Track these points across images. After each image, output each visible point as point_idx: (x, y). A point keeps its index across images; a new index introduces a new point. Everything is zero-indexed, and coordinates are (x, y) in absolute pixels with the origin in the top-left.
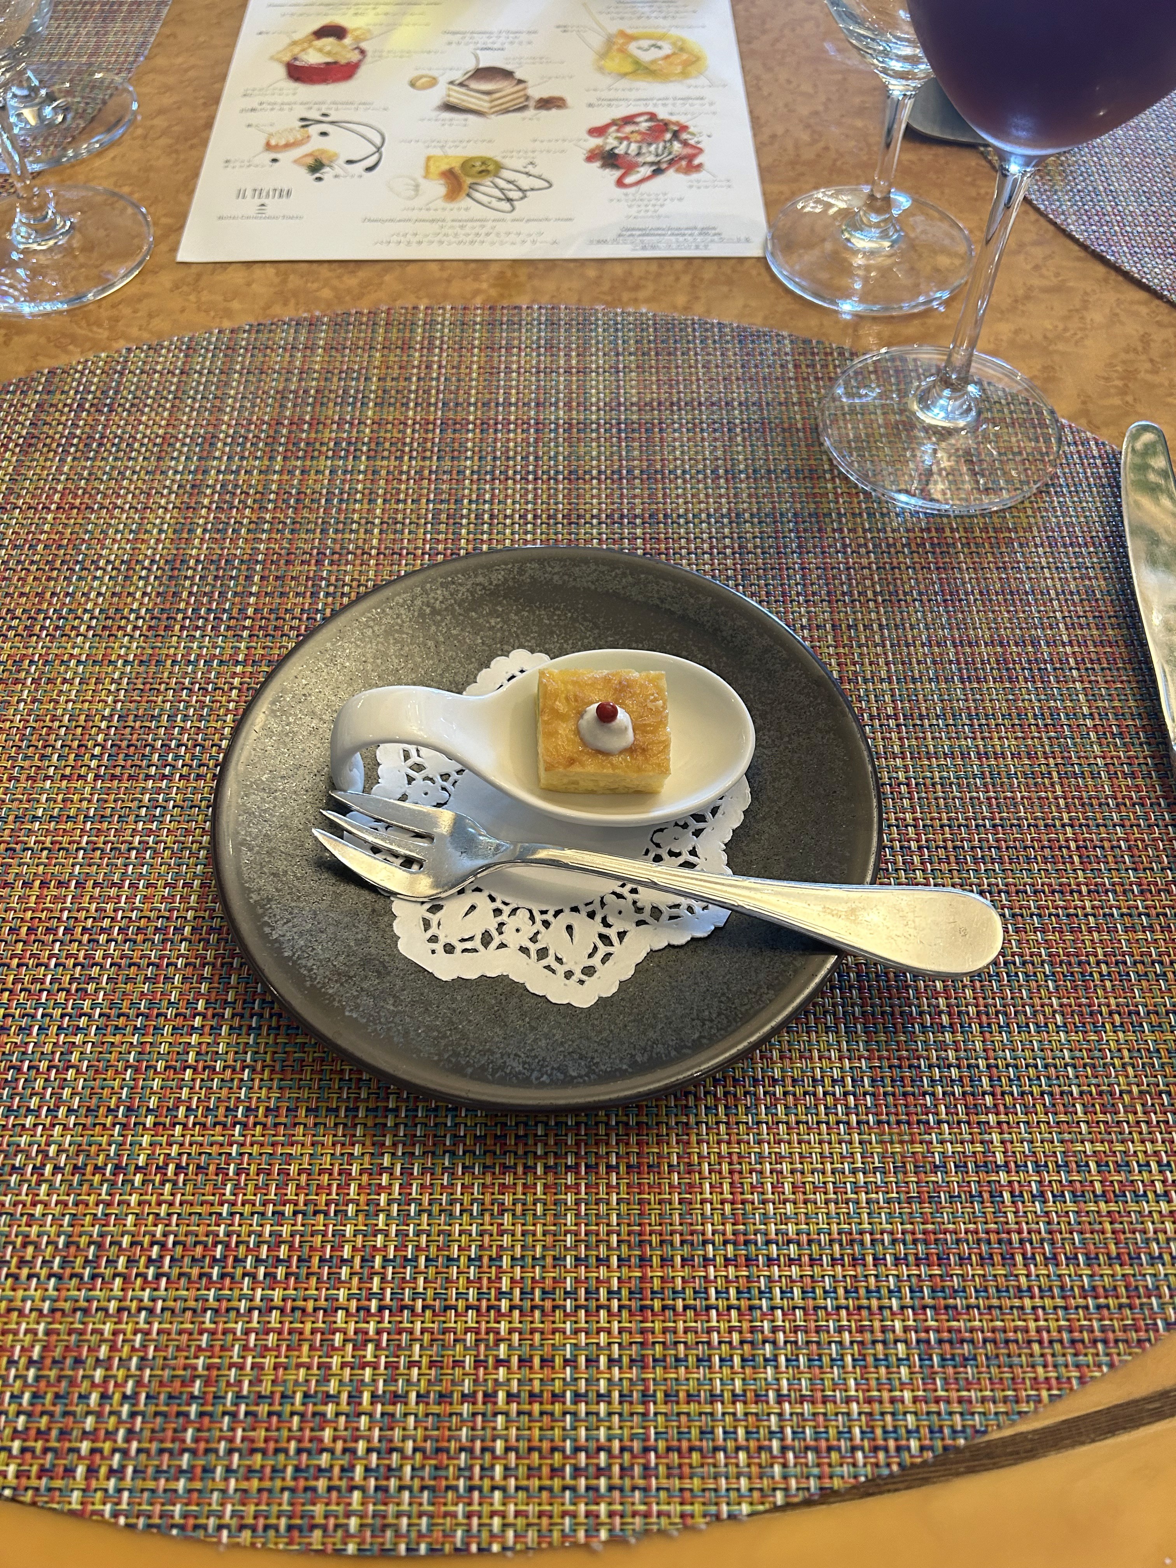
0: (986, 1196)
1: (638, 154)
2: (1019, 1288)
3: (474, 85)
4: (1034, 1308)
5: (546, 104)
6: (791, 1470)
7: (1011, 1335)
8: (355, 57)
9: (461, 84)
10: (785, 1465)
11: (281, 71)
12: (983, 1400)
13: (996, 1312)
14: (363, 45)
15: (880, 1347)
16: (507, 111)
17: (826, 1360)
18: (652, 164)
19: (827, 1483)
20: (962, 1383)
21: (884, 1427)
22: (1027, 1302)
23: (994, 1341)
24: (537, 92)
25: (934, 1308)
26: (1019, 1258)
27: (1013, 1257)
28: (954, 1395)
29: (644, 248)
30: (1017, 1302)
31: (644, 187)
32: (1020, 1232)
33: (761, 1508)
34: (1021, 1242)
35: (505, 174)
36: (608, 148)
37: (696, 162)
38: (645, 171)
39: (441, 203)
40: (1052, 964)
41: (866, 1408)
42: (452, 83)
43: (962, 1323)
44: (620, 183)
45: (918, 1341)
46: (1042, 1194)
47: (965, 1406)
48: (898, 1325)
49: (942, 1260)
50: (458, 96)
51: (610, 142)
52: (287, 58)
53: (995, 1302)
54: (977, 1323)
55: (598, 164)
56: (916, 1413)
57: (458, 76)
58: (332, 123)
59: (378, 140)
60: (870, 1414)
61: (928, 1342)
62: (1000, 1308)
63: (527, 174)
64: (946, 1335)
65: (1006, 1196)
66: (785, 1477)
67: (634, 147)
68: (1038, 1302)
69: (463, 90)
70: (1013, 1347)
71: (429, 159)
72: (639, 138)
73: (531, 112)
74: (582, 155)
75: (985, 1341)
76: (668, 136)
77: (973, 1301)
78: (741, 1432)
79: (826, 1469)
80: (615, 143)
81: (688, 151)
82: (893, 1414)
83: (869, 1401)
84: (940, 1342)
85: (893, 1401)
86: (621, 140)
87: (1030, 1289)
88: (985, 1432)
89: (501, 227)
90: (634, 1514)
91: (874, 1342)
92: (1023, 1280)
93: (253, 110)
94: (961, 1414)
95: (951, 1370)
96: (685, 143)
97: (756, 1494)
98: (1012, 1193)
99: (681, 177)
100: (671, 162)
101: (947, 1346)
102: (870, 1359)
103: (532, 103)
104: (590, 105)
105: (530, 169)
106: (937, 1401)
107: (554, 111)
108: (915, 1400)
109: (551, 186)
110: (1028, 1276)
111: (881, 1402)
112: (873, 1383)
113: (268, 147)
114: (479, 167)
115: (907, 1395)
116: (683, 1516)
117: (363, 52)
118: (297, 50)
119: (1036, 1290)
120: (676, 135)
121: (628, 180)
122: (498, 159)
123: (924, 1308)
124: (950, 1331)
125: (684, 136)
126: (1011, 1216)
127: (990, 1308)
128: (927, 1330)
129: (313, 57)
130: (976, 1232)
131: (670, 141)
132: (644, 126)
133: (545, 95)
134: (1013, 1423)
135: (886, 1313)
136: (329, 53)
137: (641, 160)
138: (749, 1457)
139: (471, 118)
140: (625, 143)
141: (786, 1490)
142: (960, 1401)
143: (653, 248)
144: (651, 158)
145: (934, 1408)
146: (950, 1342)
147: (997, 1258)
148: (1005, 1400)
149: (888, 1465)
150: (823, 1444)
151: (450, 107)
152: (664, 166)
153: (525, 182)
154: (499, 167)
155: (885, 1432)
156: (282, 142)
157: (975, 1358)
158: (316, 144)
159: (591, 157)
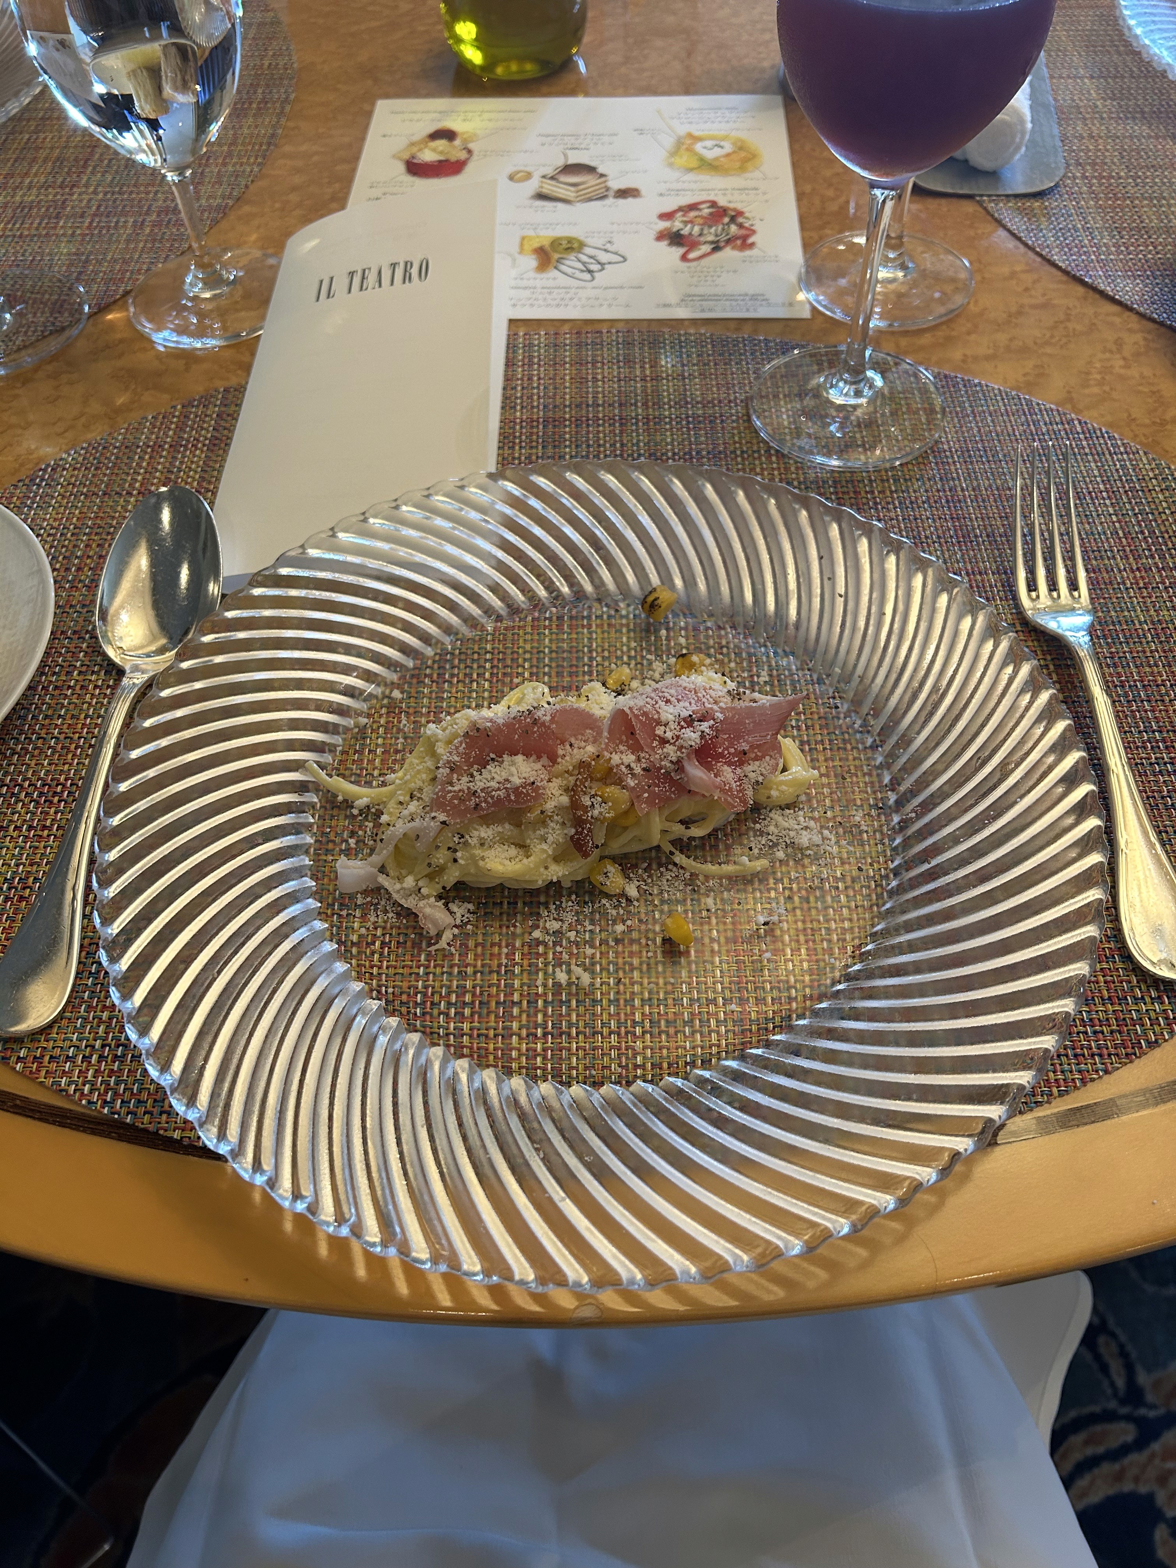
1: (701, 235)
3: (562, 178)
5: (623, 193)
8: (463, 155)
9: (551, 178)
11: (402, 167)
14: (471, 146)
16: (590, 200)
18: (712, 242)
24: (615, 184)
29: (703, 311)
31: (705, 262)
35: (587, 250)
36: (675, 230)
37: (750, 241)
38: (706, 248)
39: (532, 274)
42: (543, 177)
44: (684, 258)
50: (548, 188)
51: (677, 225)
52: (406, 155)
55: (666, 243)
57: (550, 171)
63: (606, 251)
67: (697, 229)
69: (552, 182)
71: (523, 238)
72: (701, 221)
73: (610, 201)
74: (653, 234)
76: (726, 219)
80: (681, 226)
81: (742, 232)
86: (686, 223)
89: (582, 293)
96: (741, 226)
99: (736, 253)
100: (728, 242)
103: (611, 193)
104: (661, 195)
105: (608, 247)
107: (630, 200)
109: (625, 260)
114: (565, 245)
117: (470, 152)
118: (415, 149)
120: (733, 219)
121: (691, 256)
122: (581, 238)
125: (740, 220)
129: (428, 155)
131: (729, 223)
132: (706, 211)
133: (623, 186)
136: (441, 152)
137: (702, 239)
139: (561, 205)
140: (689, 226)
143: (710, 310)
144: (711, 238)
151: (542, 196)
152: (722, 244)
153: (604, 258)
154: (582, 245)
159: (660, 237)
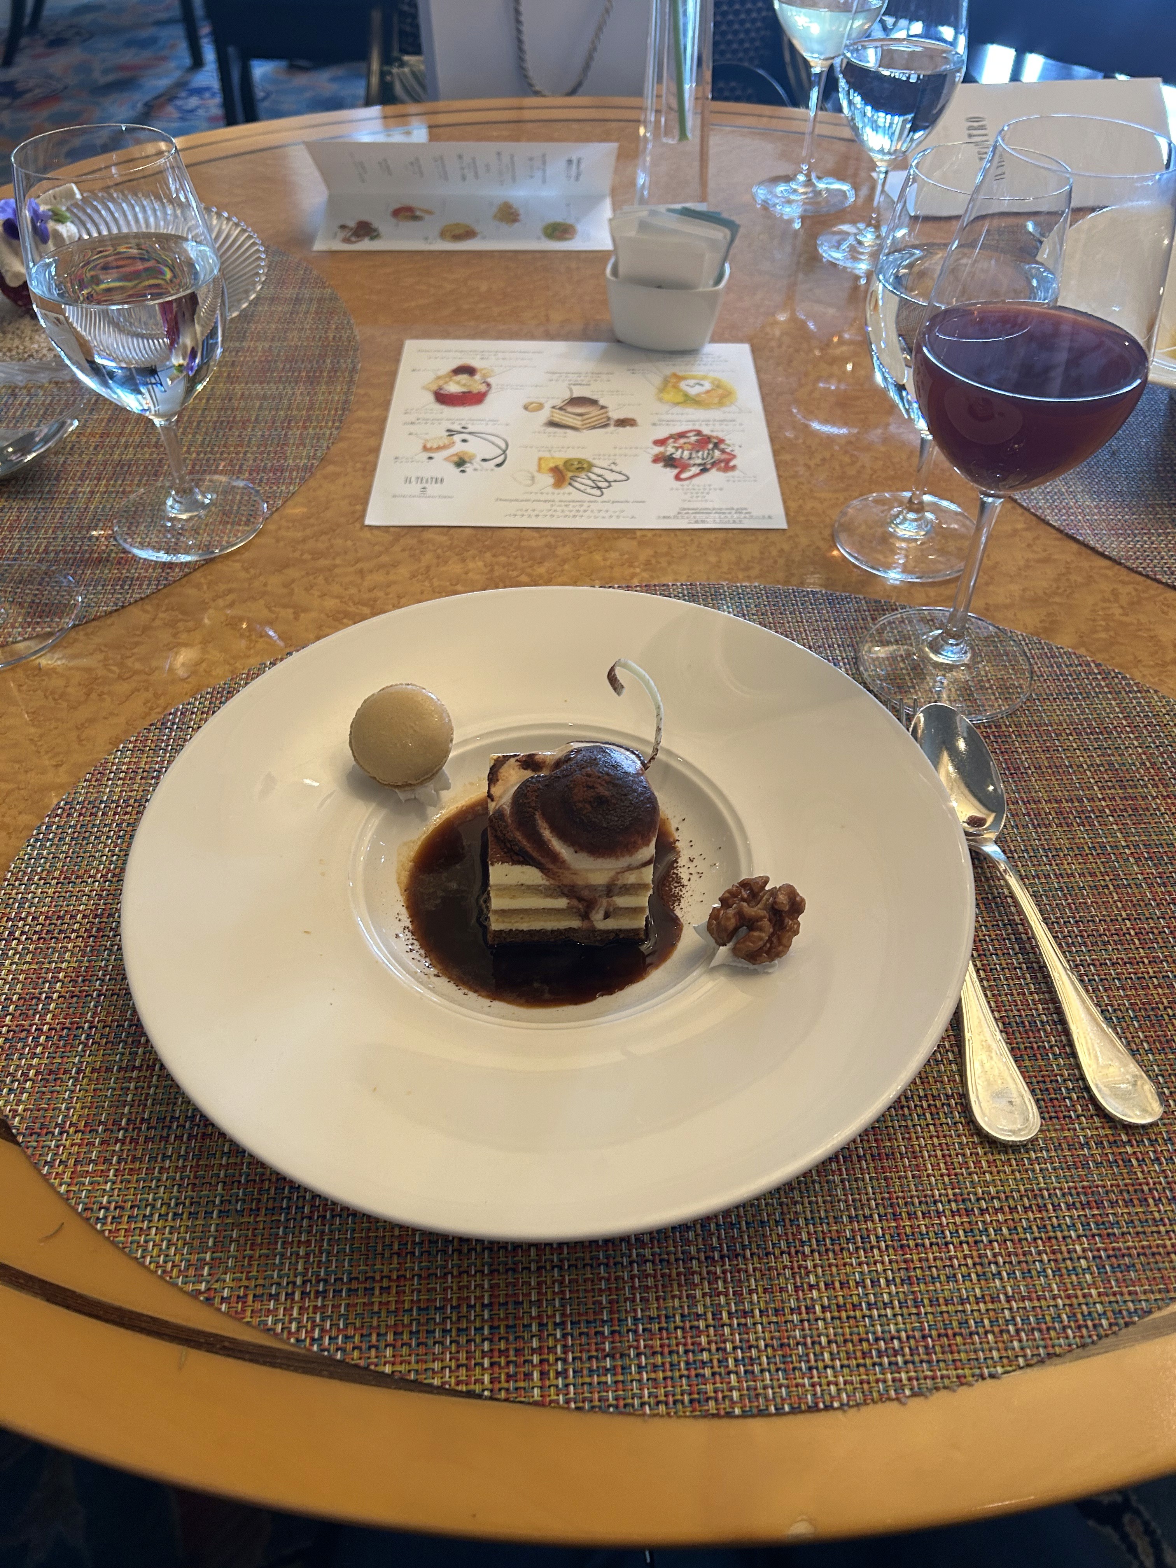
0: (1120, 1162)
1: (690, 458)
2: (1154, 1219)
3: (570, 409)
4: (1167, 1232)
5: (622, 423)
6: (1025, 1343)
7: (1155, 1250)
8: (483, 388)
9: (561, 409)
10: (1020, 1341)
11: (431, 398)
12: (1145, 1292)
13: (1142, 1236)
14: (489, 380)
15: (1068, 1262)
16: (594, 427)
17: (1034, 1273)
18: (699, 465)
19: (1051, 1350)
20: (1129, 1282)
21: (1082, 1313)
22: (1162, 1229)
23: (1145, 1254)
24: (615, 415)
25: (1100, 1235)
26: (1151, 1201)
27: (1146, 1200)
28: (1125, 1290)
29: (696, 522)
30: (1155, 1229)
31: (695, 481)
32: (1148, 1184)
33: (1009, 1368)
34: (1150, 1190)
35: (596, 470)
36: (668, 453)
37: (732, 464)
38: (695, 470)
39: (550, 490)
40: (1134, 1011)
41: (1067, 1302)
42: (554, 407)
43: (1121, 1244)
44: (677, 478)
45: (1094, 1257)
46: (1158, 1159)
47: (1134, 1297)
48: (1078, 1248)
49: (1099, 1205)
50: (559, 417)
51: (670, 450)
52: (435, 387)
53: (1139, 1229)
54: (1130, 1244)
55: (661, 464)
56: (1101, 1303)
57: (558, 403)
58: (470, 433)
59: (503, 446)
60: (1071, 1305)
61: (1100, 1257)
62: (1144, 1233)
63: (612, 471)
64: (1111, 1252)
65: (1134, 1161)
66: (1022, 1349)
67: (686, 454)
68: (1169, 1228)
69: (562, 412)
70: (1158, 1257)
71: (540, 459)
72: (690, 447)
73: (612, 428)
74: (650, 458)
75: (1139, 1255)
76: (711, 446)
77: (1125, 1230)
78: (986, 1322)
79: (1049, 1342)
80: (673, 450)
81: (724, 456)
82: (1087, 1304)
83: (1069, 1297)
84: (1109, 1257)
85: (1084, 1296)
86: (677, 448)
87: (1162, 1220)
88: (1150, 1312)
89: (593, 506)
90: (925, 1378)
91: (1064, 1260)
92: (1156, 1214)
93: (412, 423)
94: (1133, 1301)
95: (1119, 1275)
96: (723, 451)
97: (1005, 1361)
98: (1137, 1159)
99: (721, 474)
100: (714, 464)
101: (1114, 1260)
102: (1064, 1271)
103: (612, 423)
104: (654, 424)
105: (613, 467)
106: (1114, 1294)
107: (628, 428)
108: (1099, 1295)
109: (628, 479)
110: (1159, 1211)
111: (1077, 1297)
112: (1069, 1286)
113: (425, 449)
114: (576, 465)
115: (1094, 1292)
116: (958, 1377)
117: (489, 385)
118: (441, 382)
119: (1166, 1220)
120: (716, 446)
121: (683, 476)
122: (590, 460)
123: (1093, 1236)
124: (1114, 1249)
125: (722, 446)
126: (1140, 1175)
127: (1138, 1233)
128: (1098, 1250)
129: (453, 388)
130: (1118, 1186)
131: (713, 449)
132: (693, 439)
133: (622, 417)
134: (1168, 1305)
135: (1069, 1240)
136: (464, 385)
137: (692, 462)
138: (995, 1337)
139: (569, 431)
140: (680, 451)
141: (1025, 1356)
142: (1130, 1293)
143: (703, 522)
144: (699, 461)
145: (1112, 1299)
146: (1116, 1256)
147: (1136, 1202)
148: (1160, 1291)
149: (1090, 1336)
150: (1044, 1326)
151: (552, 424)
152: (708, 466)
153: (610, 476)
154: (591, 465)
155: (1083, 1316)
156: (435, 446)
157: (1134, 1265)
158: (459, 447)
159: (656, 460)
